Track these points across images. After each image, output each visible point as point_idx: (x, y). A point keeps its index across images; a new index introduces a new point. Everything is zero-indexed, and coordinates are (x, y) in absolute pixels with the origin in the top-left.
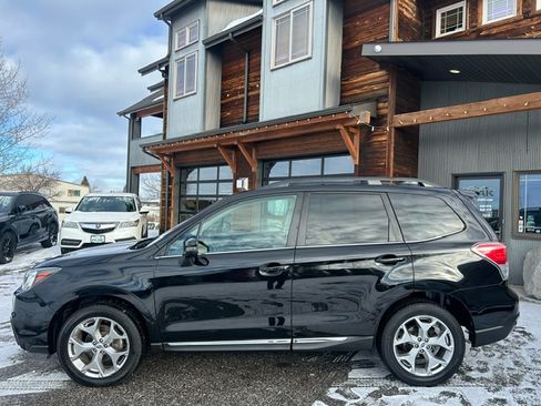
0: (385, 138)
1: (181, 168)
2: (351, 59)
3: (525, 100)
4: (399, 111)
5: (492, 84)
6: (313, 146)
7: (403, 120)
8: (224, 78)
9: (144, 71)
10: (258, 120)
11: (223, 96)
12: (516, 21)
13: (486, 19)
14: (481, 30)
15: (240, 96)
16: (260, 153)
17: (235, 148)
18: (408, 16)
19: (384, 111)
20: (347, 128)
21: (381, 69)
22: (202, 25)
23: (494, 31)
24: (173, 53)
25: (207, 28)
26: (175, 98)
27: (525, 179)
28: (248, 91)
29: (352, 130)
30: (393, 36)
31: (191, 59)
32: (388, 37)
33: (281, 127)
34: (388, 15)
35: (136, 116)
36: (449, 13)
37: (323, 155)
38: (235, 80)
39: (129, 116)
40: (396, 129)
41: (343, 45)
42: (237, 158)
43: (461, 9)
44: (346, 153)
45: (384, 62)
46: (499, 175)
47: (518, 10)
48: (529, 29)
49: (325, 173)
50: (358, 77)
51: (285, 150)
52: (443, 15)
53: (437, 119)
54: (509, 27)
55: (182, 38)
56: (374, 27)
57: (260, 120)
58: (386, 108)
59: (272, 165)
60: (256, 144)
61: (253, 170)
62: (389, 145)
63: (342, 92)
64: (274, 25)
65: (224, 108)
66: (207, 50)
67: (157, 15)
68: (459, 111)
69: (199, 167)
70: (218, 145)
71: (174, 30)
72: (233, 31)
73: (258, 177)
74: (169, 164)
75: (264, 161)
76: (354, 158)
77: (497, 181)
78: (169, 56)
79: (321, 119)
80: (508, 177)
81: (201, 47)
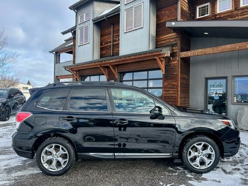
0: (176, 62)
1: (82, 77)
2: (160, 28)
3: (237, 46)
4: (182, 50)
5: (221, 39)
6: (144, 66)
7: (184, 54)
8: (102, 36)
9: (64, 33)
10: (119, 54)
11: (101, 44)
12: (231, 12)
13: (219, 10)
14: (216, 15)
15: (109, 44)
16: (119, 69)
17: (108, 67)
18: (185, 9)
19: (175, 51)
20: (160, 58)
21: (174, 32)
22: (91, 13)
23: (222, 16)
24: (78, 25)
25: (93, 14)
26: (79, 45)
27: (237, 79)
28: (113, 42)
29: (162, 59)
30: (179, 18)
31: (87, 28)
32: (177, 19)
33: (130, 58)
34: (176, 9)
35: (57, 53)
36: (202, 8)
37: (148, 70)
38: (107, 37)
39: (54, 53)
40: (181, 58)
41: (156, 22)
42: (108, 71)
43: (208, 6)
44: (159, 69)
45: (175, 29)
46: (226, 78)
47: (232, 7)
48: (237, 15)
49: (149, 78)
50: (163, 35)
51: (131, 68)
52: (200, 8)
53: (199, 54)
54: (229, 14)
55: (82, 18)
56: (170, 14)
57: (120, 55)
58: (176, 49)
59: (124, 75)
60: (117, 65)
61: (116, 77)
62: (178, 65)
63: (156, 42)
64: (125, 13)
65: (102, 49)
66: (94, 24)
67: (70, 8)
68: (209, 50)
69: (90, 76)
70: (101, 66)
71: (78, 15)
72: (106, 15)
73: (118, 80)
74: (76, 74)
75: (121, 73)
76: (163, 71)
77: (224, 81)
78: (76, 26)
79: (148, 55)
80: (230, 79)
81: (91, 23)
